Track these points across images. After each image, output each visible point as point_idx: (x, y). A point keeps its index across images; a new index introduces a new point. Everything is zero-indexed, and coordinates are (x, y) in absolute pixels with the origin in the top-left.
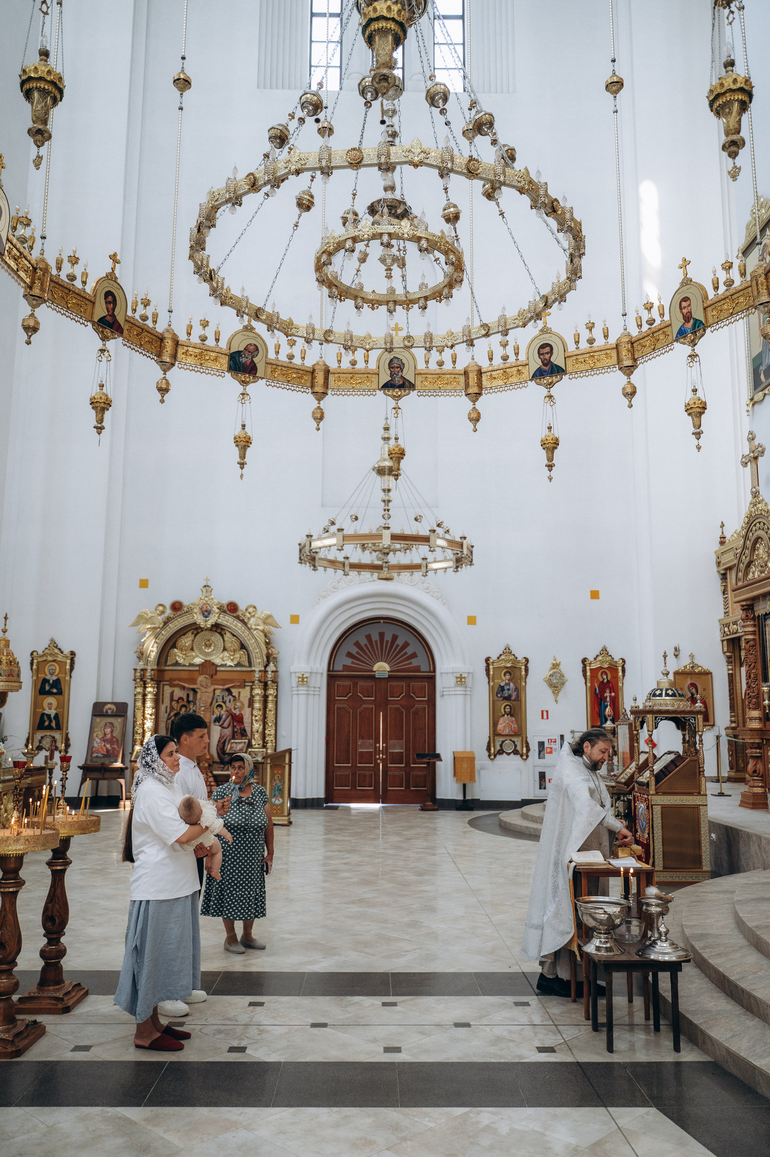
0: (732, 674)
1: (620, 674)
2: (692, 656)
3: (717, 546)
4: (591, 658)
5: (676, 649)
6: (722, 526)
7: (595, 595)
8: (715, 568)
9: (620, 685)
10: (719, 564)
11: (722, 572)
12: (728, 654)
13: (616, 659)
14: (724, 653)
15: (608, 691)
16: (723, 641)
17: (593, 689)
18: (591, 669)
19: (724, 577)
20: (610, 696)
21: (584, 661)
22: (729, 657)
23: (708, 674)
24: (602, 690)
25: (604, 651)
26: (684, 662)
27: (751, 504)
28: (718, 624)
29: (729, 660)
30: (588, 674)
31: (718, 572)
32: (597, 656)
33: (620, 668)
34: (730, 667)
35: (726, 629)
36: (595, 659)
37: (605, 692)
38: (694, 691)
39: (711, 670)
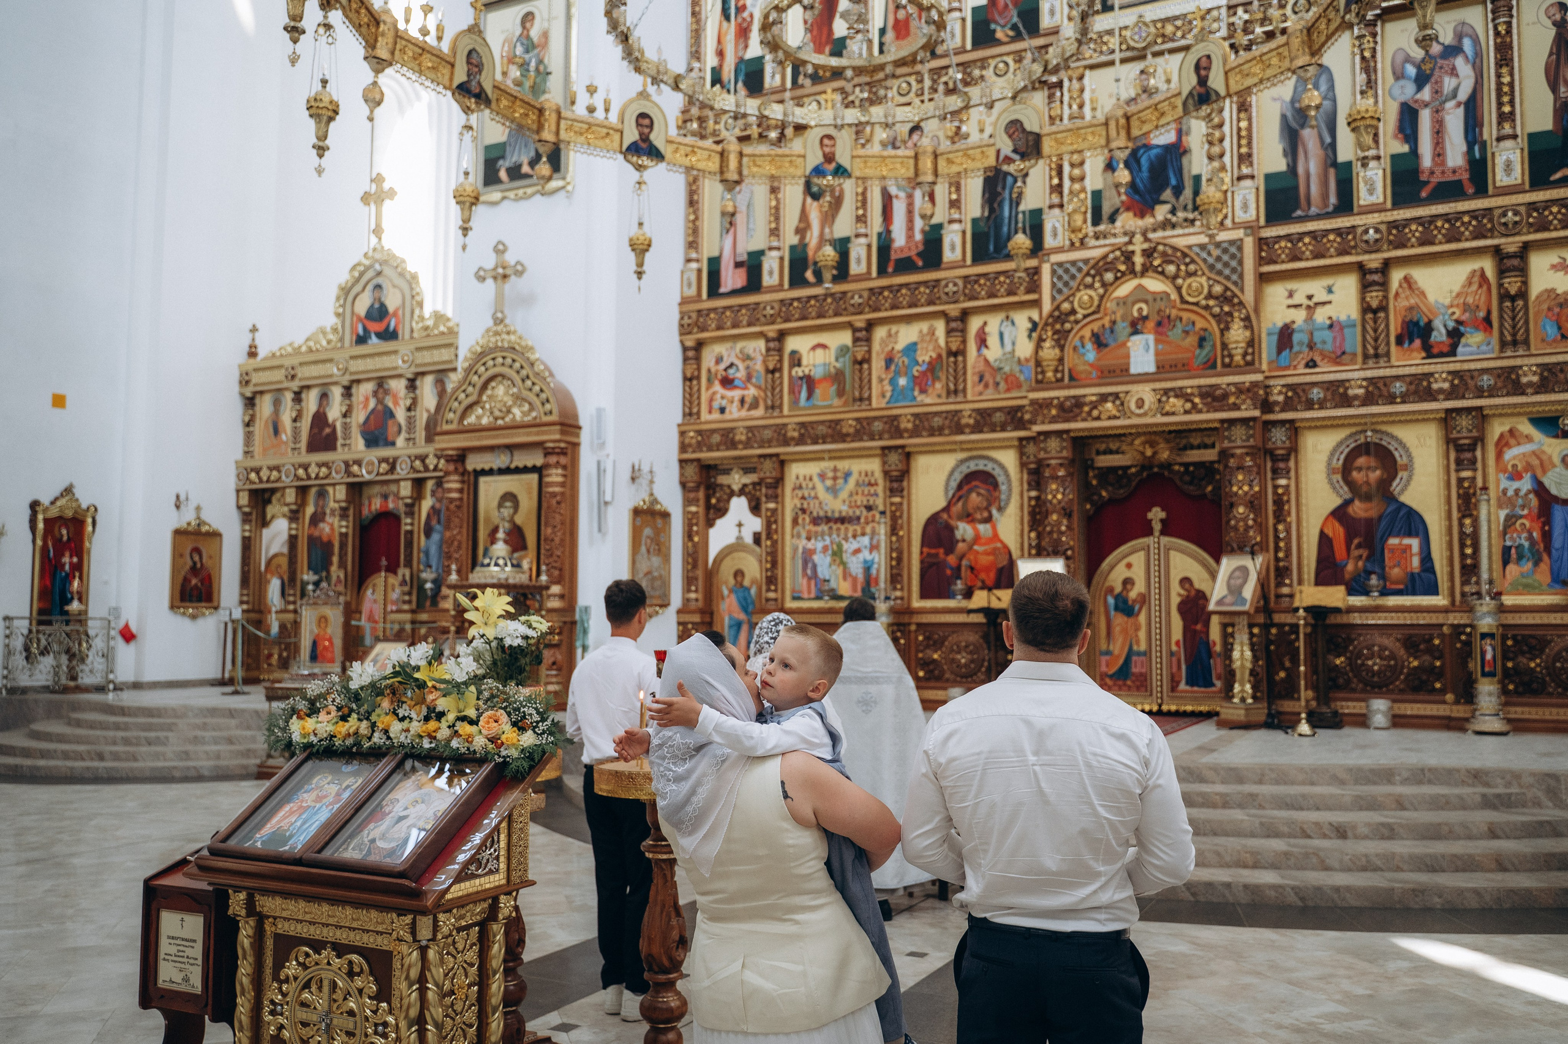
0: (249, 538)
1: (90, 528)
2: (198, 509)
3: (241, 357)
4: (45, 500)
5: (178, 497)
6: (254, 330)
7: (59, 401)
8: (236, 388)
9: (87, 544)
10: (245, 382)
11: (249, 395)
12: (247, 510)
13: (84, 506)
14: (239, 507)
15: (67, 554)
16: (238, 491)
17: (45, 549)
18: (46, 521)
19: (250, 402)
20: (71, 564)
21: (34, 505)
22: (245, 514)
23: (216, 535)
24: (59, 554)
25: (68, 491)
26: (188, 517)
27: (488, 330)
28: (233, 467)
29: (246, 518)
30: (41, 525)
31: (242, 395)
32: (56, 499)
33: (89, 520)
34: (247, 527)
35: (253, 476)
36: (53, 503)
37: (63, 555)
38: (196, 558)
39: (222, 530)
